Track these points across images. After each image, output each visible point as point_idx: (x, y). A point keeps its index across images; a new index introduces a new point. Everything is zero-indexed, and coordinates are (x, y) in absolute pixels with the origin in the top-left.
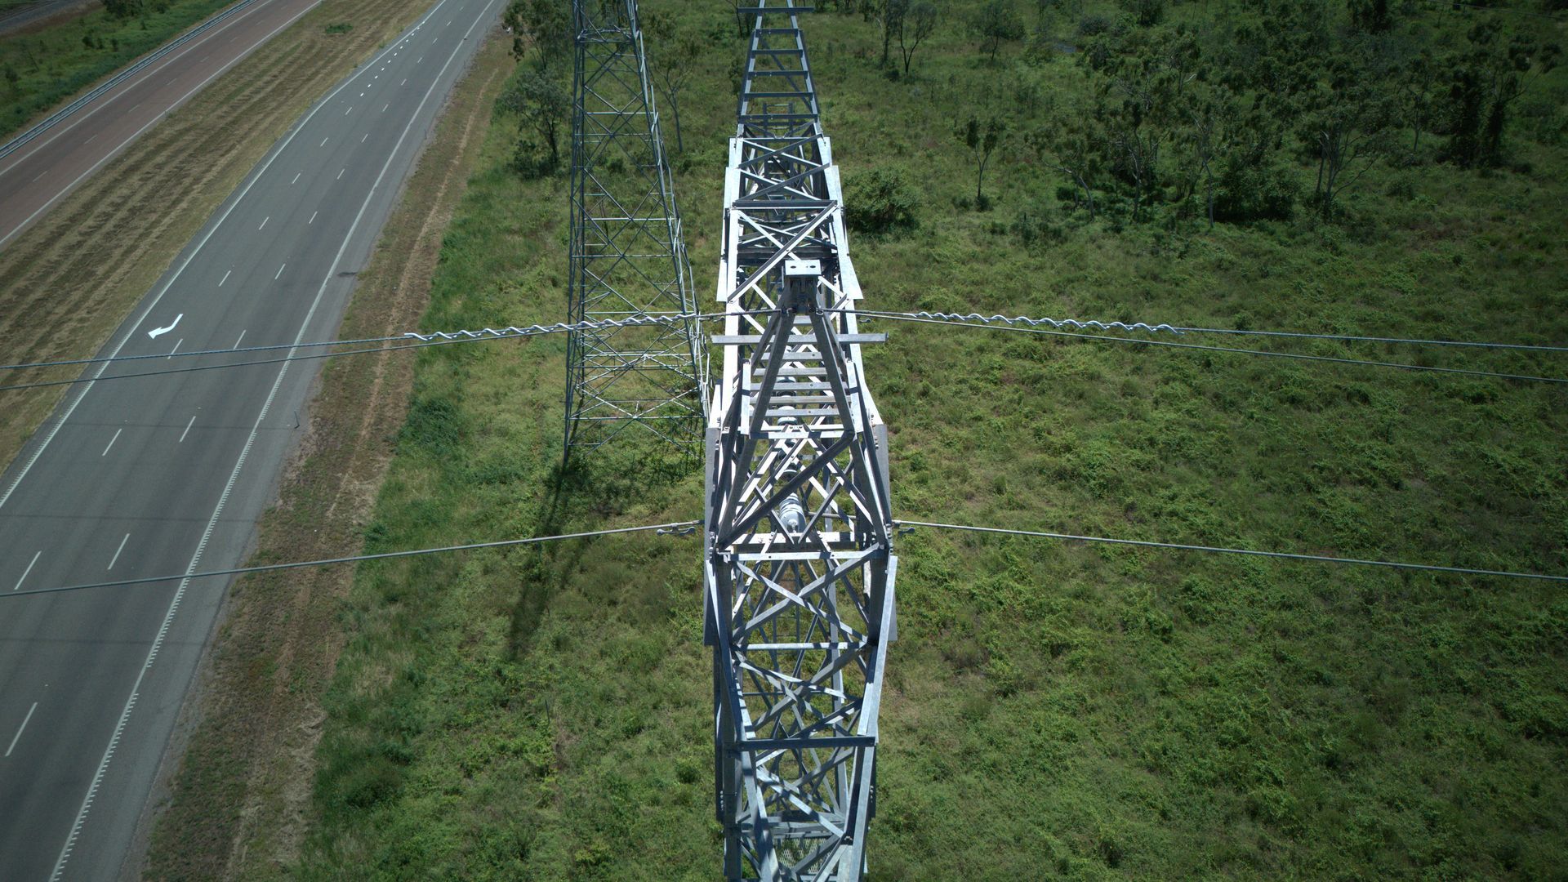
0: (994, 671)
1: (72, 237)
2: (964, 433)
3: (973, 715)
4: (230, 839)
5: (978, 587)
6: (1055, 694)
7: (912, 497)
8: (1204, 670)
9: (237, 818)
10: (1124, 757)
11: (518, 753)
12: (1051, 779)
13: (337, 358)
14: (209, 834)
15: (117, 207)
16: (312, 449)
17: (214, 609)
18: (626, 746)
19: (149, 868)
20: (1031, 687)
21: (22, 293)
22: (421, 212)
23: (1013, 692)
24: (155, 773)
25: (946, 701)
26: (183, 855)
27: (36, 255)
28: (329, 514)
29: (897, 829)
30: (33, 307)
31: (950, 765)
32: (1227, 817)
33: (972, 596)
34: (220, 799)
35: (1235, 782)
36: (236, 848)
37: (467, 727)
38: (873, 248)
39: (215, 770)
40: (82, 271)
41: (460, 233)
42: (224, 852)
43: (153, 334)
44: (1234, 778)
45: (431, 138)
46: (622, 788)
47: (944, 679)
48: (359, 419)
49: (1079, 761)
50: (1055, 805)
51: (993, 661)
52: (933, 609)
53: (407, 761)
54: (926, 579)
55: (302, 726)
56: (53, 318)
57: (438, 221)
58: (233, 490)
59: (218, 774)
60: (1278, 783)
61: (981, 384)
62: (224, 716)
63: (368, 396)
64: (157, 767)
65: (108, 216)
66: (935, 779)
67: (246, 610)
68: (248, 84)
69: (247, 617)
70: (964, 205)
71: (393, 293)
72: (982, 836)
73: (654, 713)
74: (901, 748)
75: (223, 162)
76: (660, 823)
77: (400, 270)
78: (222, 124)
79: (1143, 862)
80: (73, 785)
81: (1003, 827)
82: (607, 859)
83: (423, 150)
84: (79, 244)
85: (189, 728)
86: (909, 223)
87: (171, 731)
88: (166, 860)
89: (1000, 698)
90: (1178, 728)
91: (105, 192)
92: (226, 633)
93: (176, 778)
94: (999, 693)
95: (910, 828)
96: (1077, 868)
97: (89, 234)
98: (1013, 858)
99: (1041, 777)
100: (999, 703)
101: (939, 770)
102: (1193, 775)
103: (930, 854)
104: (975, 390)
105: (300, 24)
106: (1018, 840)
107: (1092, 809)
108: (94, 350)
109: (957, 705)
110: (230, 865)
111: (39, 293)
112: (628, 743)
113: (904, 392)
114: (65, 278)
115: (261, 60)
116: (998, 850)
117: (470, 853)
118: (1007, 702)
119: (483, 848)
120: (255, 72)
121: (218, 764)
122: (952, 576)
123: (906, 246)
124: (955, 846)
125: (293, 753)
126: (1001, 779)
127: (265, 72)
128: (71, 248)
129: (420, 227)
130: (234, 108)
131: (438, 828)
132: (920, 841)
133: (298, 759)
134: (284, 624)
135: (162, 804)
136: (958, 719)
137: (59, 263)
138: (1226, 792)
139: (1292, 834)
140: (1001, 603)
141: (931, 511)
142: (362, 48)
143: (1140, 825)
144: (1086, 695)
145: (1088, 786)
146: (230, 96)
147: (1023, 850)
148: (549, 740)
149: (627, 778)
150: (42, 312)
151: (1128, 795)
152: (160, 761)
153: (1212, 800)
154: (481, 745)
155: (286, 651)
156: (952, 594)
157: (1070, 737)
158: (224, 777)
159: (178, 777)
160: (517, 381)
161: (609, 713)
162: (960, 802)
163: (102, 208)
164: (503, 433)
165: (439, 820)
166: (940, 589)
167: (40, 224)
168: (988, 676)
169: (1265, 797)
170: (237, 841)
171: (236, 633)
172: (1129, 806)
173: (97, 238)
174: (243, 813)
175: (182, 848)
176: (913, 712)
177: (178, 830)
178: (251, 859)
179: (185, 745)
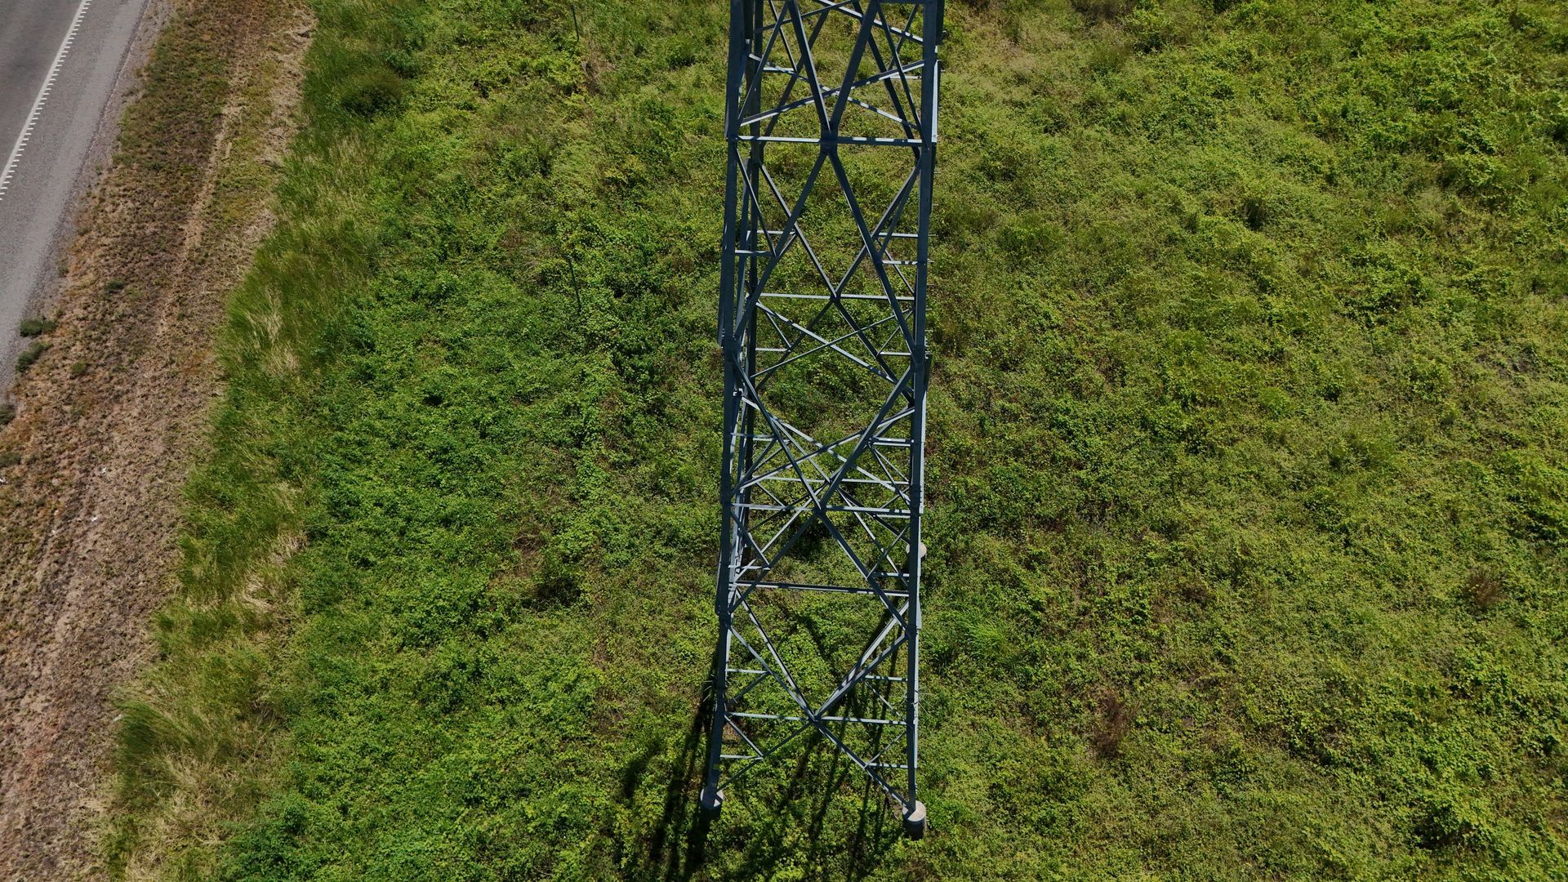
0: (1137, 22)
3: (1103, 67)
4: (211, 134)
6: (1212, 51)
8: (1413, 31)
9: (220, 115)
10: (1290, 120)
11: (541, 71)
12: (1191, 138)
14: (188, 129)
18: (671, 76)
19: (120, 153)
20: (1182, 41)
23: (1158, 47)
24: (122, 63)
25: (1072, 52)
26: (158, 145)
29: (992, 177)
31: (1067, 115)
32: (1411, 187)
34: (198, 96)
35: (1428, 150)
36: (218, 144)
37: (481, 44)
39: (190, 65)
42: (205, 147)
44: (1429, 145)
46: (665, 115)
47: (1071, 31)
49: (1230, 118)
50: (1195, 162)
51: (1136, 12)
53: (410, 73)
55: (289, 32)
60: (1485, 149)
62: (198, 13)
64: (124, 57)
66: (1046, 131)
72: (1096, 190)
73: (706, 48)
74: (1007, 98)
79: (1293, 227)
80: (30, 65)
81: (1123, 181)
82: (643, 182)
85: (159, 22)
87: (138, 24)
88: (139, 146)
89: (1140, 53)
90: (1367, 91)
93: (147, 70)
94: (1139, 47)
95: (1007, 176)
96: (1208, 226)
98: (1132, 212)
99: (1179, 134)
100: (1138, 59)
101: (1052, 122)
102: (1377, 137)
103: (1029, 204)
106: (1140, 196)
107: (1238, 169)
109: (1084, 55)
110: (212, 159)
112: (674, 73)
116: (1114, 205)
117: (483, 164)
118: (1149, 58)
119: (499, 163)
121: (194, 61)
124: (1060, 198)
125: (280, 57)
126: (1128, 134)
131: (446, 141)
132: (1018, 190)
133: (286, 65)
135: (131, 93)
136: (1083, 70)
138: (1417, 160)
139: (1491, 205)
143: (1299, 189)
144: (1254, 52)
145: (1239, 146)
147: (1145, 206)
148: (578, 59)
149: (670, 106)
151: (1288, 157)
152: (127, 50)
153: (1395, 166)
154: (500, 63)
157: (1223, 93)
158: (202, 74)
159: (148, 69)
161: (653, 43)
162: (1073, 153)
165: (449, 132)
168: (1129, 29)
169: (1466, 163)
170: (220, 137)
172: (1286, 169)
174: (225, 111)
175: (158, 137)
176: (1027, 62)
177: (152, 119)
178: (236, 156)
179: (156, 38)
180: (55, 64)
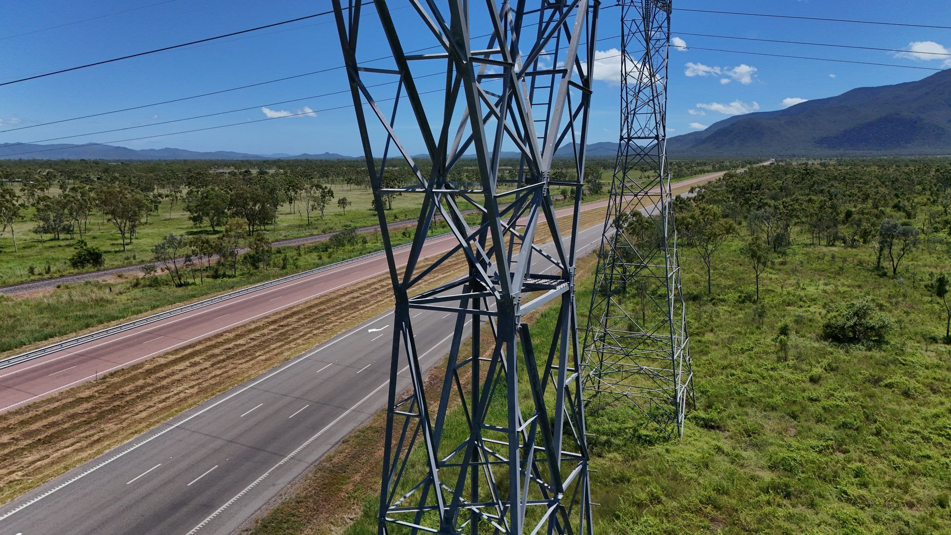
1: (355, 294)
2: (911, 463)
7: (849, 492)
15: (383, 286)
17: (330, 446)
21: (321, 311)
24: (252, 514)
27: (336, 298)
30: (323, 316)
38: (847, 352)
39: (285, 523)
40: (354, 307)
43: (370, 331)
55: (345, 516)
56: (329, 321)
58: (370, 397)
59: (286, 526)
61: (932, 436)
62: (305, 497)
64: (255, 512)
65: (376, 289)
67: (347, 451)
69: (345, 454)
70: (934, 340)
75: (442, 276)
78: (450, 264)
80: (210, 507)
84: (358, 297)
85: (284, 498)
86: (880, 342)
87: (273, 497)
91: (380, 281)
92: (330, 459)
104: (927, 439)
108: (339, 333)
111: (329, 312)
113: (857, 429)
114: (344, 308)
121: (288, 521)
123: (877, 354)
125: (333, 528)
128: (353, 298)
133: (333, 533)
134: (363, 463)
135: (247, 530)
137: (344, 302)
141: (869, 506)
150: (325, 318)
152: (259, 509)
155: (357, 478)
158: (288, 528)
159: (263, 520)
163: (376, 286)
167: (345, 288)
171: (335, 460)
173: (367, 296)
179: (277, 505)
180: (221, 508)
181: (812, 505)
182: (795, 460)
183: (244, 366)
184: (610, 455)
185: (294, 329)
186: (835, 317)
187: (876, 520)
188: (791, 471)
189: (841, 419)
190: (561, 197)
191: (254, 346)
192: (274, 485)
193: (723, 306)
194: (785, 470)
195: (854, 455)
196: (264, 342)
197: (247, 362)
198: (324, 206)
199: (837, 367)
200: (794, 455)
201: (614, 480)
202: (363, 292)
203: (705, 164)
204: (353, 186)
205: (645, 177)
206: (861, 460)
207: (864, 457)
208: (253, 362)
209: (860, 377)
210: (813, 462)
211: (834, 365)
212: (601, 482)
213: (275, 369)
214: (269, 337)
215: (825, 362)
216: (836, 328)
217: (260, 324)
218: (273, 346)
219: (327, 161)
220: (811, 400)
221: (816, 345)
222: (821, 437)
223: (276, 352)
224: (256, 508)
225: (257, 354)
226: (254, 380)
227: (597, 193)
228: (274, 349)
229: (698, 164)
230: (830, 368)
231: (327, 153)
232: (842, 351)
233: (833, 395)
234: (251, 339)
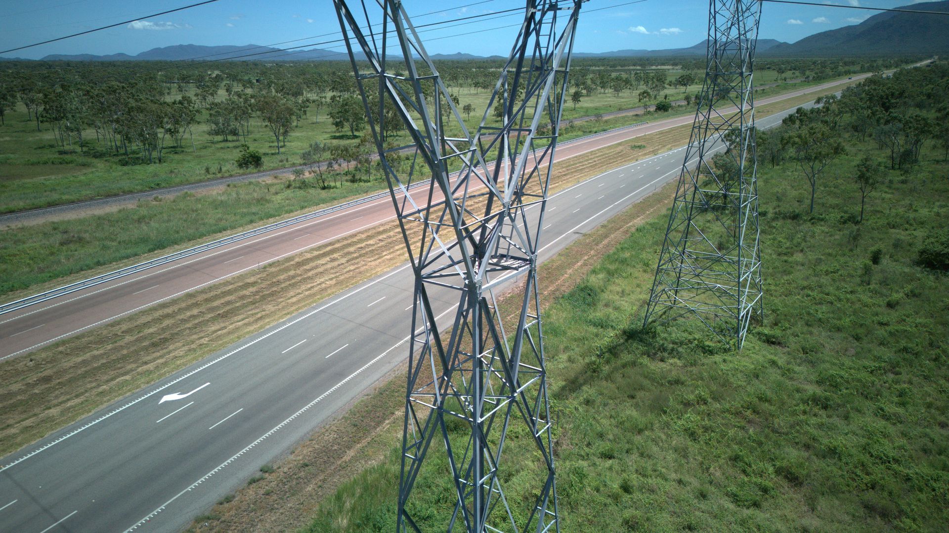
4: (385, 419)
5: (917, 474)
7: (886, 409)
9: (393, 413)
13: (553, 261)
14: (378, 415)
16: (517, 291)
19: (347, 415)
22: (632, 217)
24: (373, 383)
26: (362, 417)
28: (509, 318)
33: (908, 479)
34: (391, 404)
36: (385, 424)
38: (937, 279)
41: (648, 227)
42: (379, 424)
45: (658, 190)
46: (582, 476)
47: (854, 516)
48: (547, 287)
52: (868, 474)
54: (872, 456)
57: (639, 222)
59: (397, 394)
63: (557, 280)
64: (375, 382)
68: (580, 163)
71: (597, 244)
73: (625, 454)
76: (593, 501)
77: (606, 236)
80: (341, 375)
83: (651, 194)
84: (471, 205)
87: (388, 372)
88: (355, 415)
93: (379, 389)
97: (477, 203)
105: (620, 144)
110: (378, 429)
112: (600, 460)
113: (916, 354)
115: (592, 155)
120: (586, 158)
121: (399, 391)
122: (896, 461)
127: (591, 159)
129: (627, 223)
130: (568, 170)
135: (368, 395)
140: (934, 490)
141: (901, 423)
142: (645, 154)
146: (569, 166)
148: (553, 438)
149: (588, 474)
152: (378, 380)
156: (890, 472)
158: (398, 396)
160: (638, 290)
161: (598, 443)
164: (616, 309)
166: (882, 467)
170: (387, 422)
174: (396, 413)
175: (364, 414)
176: (814, 522)
177: (367, 407)
178: (388, 431)
179: (391, 378)
180: (350, 377)
181: (846, 418)
182: (842, 377)
183: (373, 263)
184: (671, 361)
185: (414, 233)
186: (932, 243)
187: (904, 435)
188: (836, 387)
189: (903, 343)
190: (684, 103)
191: (382, 247)
192: (389, 363)
193: (821, 226)
194: (831, 385)
195: (904, 377)
196: (390, 243)
197: (375, 260)
198: (450, 113)
199: (920, 294)
200: (842, 373)
201: (669, 382)
202: (476, 201)
203: (853, 63)
204: (480, 90)
205: (781, 79)
206: (910, 383)
207: (915, 379)
208: (379, 260)
209: (941, 304)
210: (859, 380)
211: (917, 291)
212: (658, 383)
213: (397, 268)
214: (394, 239)
215: (908, 288)
216: (932, 254)
217: (387, 227)
218: (397, 248)
219: (458, 62)
220: (881, 324)
221: (907, 270)
222: (878, 358)
223: (398, 253)
224: (375, 379)
225: (384, 253)
226: (380, 276)
227: (723, 98)
228: (397, 250)
229: (846, 64)
230: (913, 295)
231: (459, 53)
232: (932, 277)
233: (904, 320)
234: (379, 240)
